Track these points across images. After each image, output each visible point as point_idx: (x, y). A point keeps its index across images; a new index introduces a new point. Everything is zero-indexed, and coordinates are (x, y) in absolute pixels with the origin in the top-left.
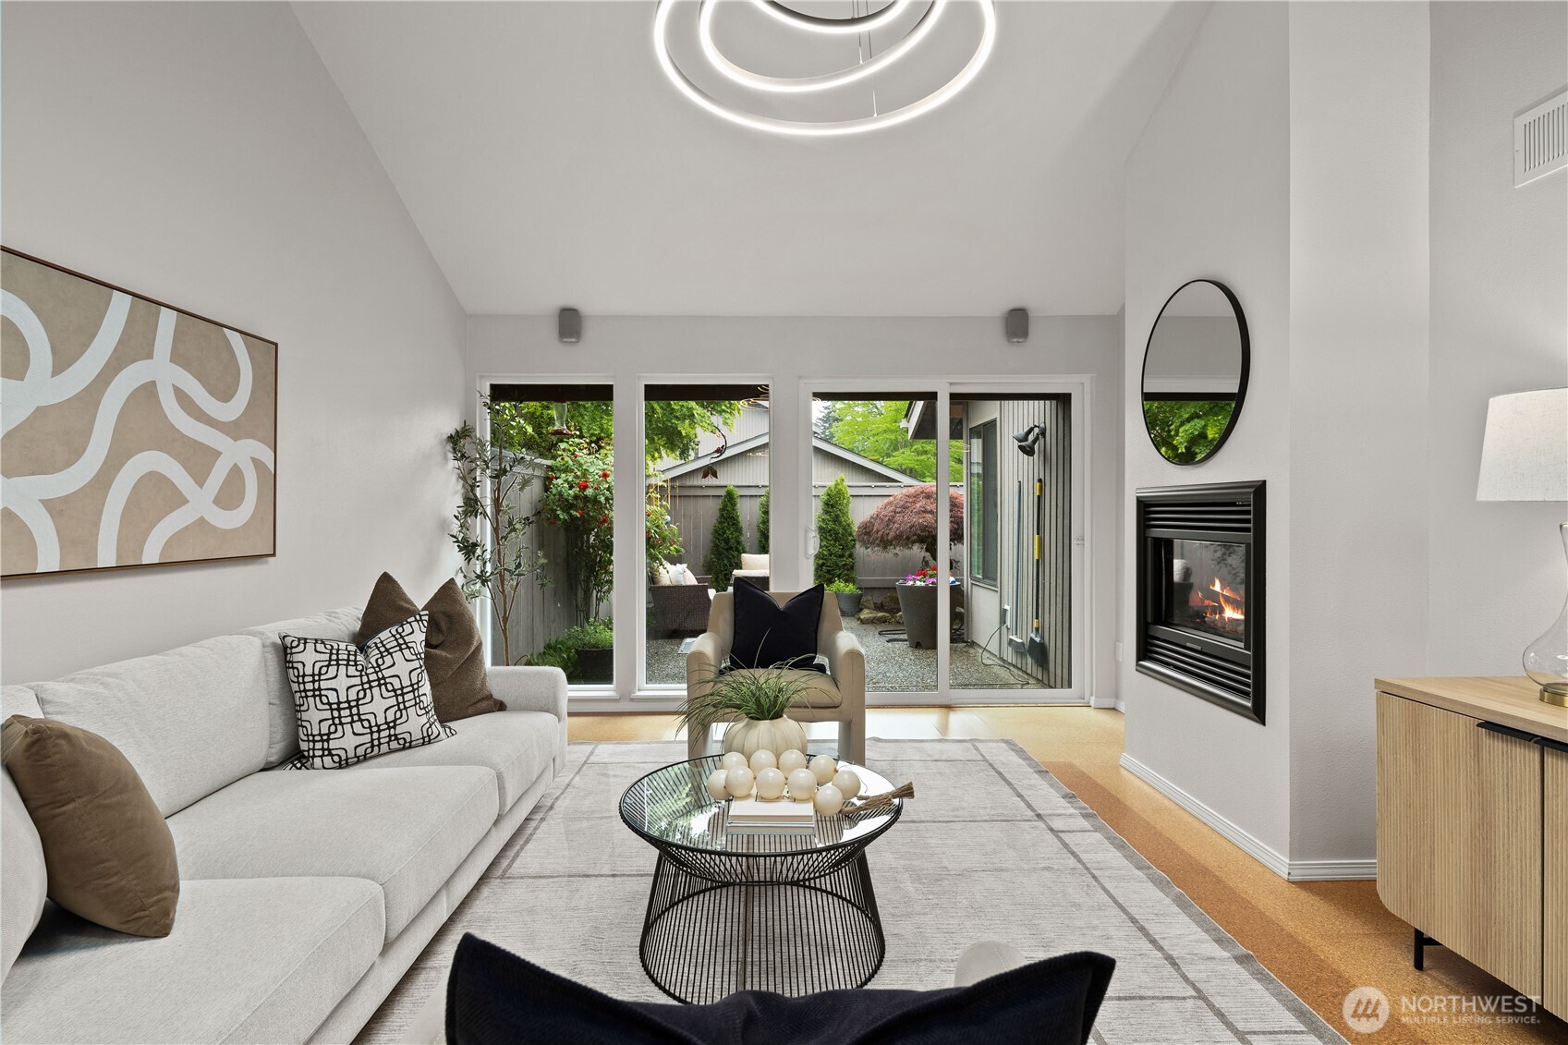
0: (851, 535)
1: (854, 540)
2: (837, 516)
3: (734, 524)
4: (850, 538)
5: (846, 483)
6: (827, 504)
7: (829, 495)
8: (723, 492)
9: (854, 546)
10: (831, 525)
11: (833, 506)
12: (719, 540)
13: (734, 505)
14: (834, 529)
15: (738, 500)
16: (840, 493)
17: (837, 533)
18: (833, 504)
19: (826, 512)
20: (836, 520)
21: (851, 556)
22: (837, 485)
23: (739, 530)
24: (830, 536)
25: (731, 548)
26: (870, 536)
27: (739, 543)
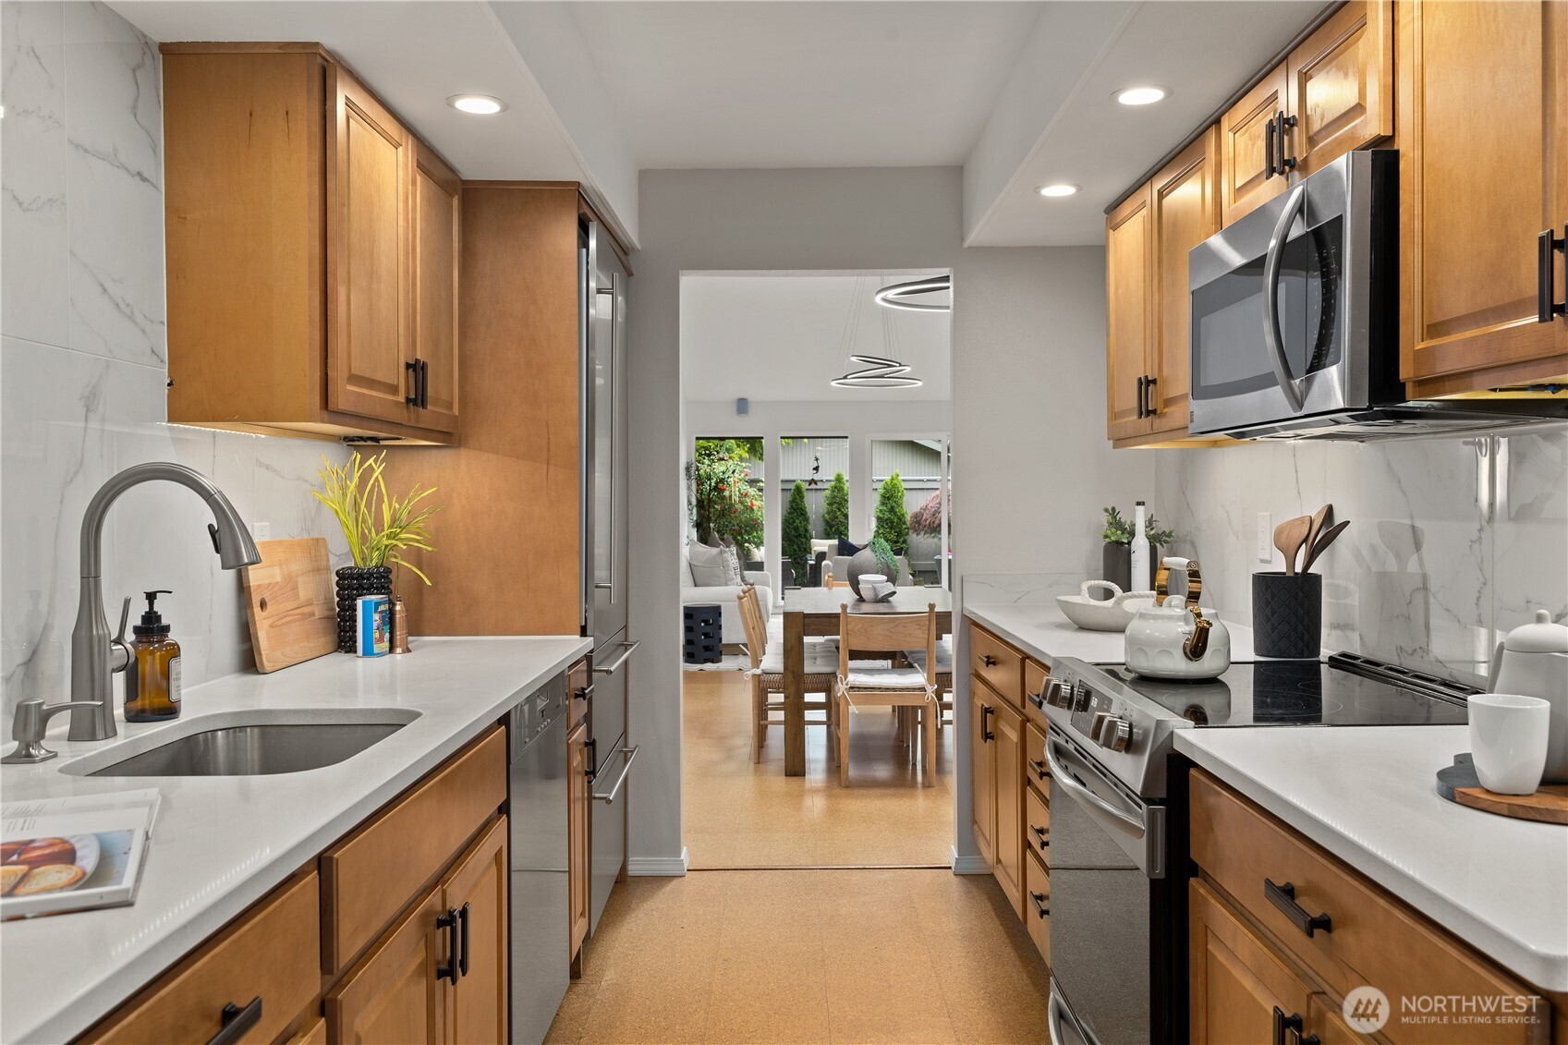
0: (904, 523)
1: (908, 528)
2: (892, 508)
3: (802, 514)
4: (904, 526)
5: (900, 478)
6: (883, 497)
7: (885, 488)
8: (792, 486)
9: (907, 534)
10: (887, 515)
11: (889, 499)
12: (789, 528)
13: (802, 497)
14: (890, 518)
15: (805, 493)
16: (894, 486)
17: (892, 522)
18: (890, 497)
19: (883, 504)
20: (892, 510)
21: (904, 542)
22: (892, 479)
23: (807, 520)
24: (887, 524)
25: (800, 535)
26: (920, 524)
27: (806, 531)
